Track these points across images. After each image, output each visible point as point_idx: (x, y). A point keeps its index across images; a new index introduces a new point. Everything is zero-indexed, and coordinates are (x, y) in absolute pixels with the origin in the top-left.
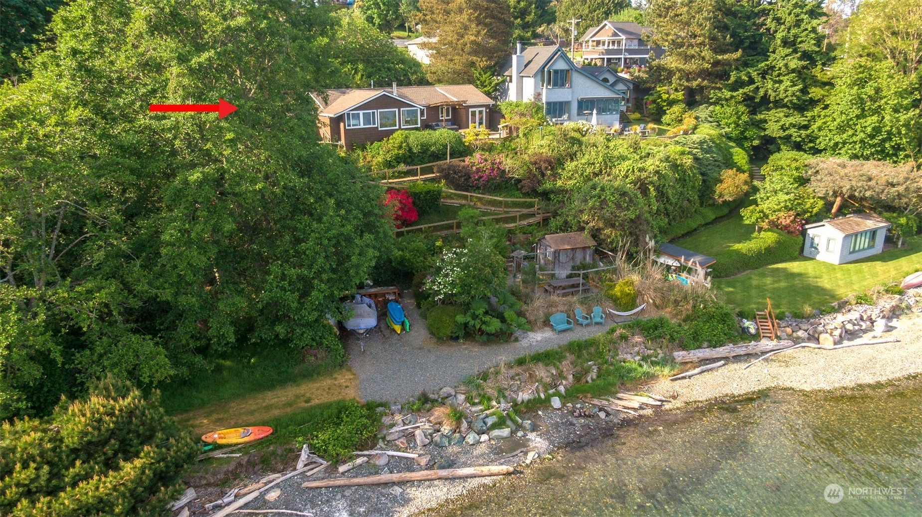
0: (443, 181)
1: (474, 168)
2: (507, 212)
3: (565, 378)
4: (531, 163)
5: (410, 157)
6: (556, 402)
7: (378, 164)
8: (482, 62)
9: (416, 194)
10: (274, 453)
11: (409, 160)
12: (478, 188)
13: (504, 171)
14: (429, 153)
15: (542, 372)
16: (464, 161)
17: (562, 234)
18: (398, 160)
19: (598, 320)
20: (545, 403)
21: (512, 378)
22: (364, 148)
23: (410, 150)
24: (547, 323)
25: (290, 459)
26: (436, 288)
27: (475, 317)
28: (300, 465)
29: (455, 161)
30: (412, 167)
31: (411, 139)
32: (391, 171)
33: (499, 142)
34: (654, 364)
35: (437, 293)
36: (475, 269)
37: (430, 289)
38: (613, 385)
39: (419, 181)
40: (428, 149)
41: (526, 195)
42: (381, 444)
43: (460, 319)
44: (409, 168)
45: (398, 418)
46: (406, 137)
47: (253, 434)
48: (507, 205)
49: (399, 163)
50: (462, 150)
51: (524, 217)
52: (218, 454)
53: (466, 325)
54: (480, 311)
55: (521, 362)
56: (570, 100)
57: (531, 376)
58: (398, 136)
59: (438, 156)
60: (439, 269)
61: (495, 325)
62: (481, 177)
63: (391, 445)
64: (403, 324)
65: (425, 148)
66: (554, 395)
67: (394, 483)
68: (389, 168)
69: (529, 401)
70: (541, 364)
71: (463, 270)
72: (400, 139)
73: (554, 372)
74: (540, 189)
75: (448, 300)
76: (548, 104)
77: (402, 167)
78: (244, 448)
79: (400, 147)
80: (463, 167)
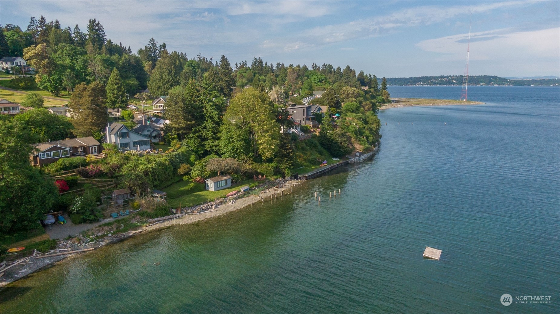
0: (79, 175)
1: (90, 170)
2: (102, 184)
3: (114, 229)
4: (111, 167)
5: (65, 168)
6: (110, 235)
7: (53, 171)
8: (95, 129)
9: (68, 181)
10: (26, 253)
11: (65, 169)
12: (92, 177)
13: (101, 170)
14: (73, 166)
15: (106, 228)
16: (86, 168)
17: (120, 190)
18: (61, 169)
19: (127, 214)
20: (107, 235)
21: (97, 230)
22: (47, 166)
23: (65, 165)
24: (111, 216)
25: (31, 253)
26: (73, 209)
27: (86, 216)
28: (34, 254)
29: (83, 168)
30: (66, 171)
31: (66, 162)
32: (58, 173)
33: (101, 159)
34: (142, 223)
35: (74, 210)
36: (85, 202)
37: (72, 209)
38: (128, 229)
39: (69, 176)
40: (72, 165)
41: (109, 178)
42: (57, 248)
43: (82, 217)
44: (65, 171)
45: (62, 242)
46: (64, 161)
47: (20, 249)
48: (102, 181)
49: (61, 170)
50: (85, 164)
51: (108, 185)
52: (10, 254)
53: (83, 218)
54: (88, 214)
55: (100, 226)
56: (129, 142)
57: (103, 229)
58: (60, 161)
59: (76, 167)
60: (75, 204)
61: (93, 217)
62: (92, 173)
63: (60, 248)
64: (64, 221)
65: (71, 164)
66: (109, 233)
67: (61, 255)
68: (57, 172)
69: (101, 235)
70: (106, 226)
71: (82, 203)
72: (62, 162)
73: (110, 228)
74: (114, 176)
75: (78, 212)
76: (120, 144)
77: (63, 171)
78: (18, 252)
79: (61, 165)
80: (86, 170)
